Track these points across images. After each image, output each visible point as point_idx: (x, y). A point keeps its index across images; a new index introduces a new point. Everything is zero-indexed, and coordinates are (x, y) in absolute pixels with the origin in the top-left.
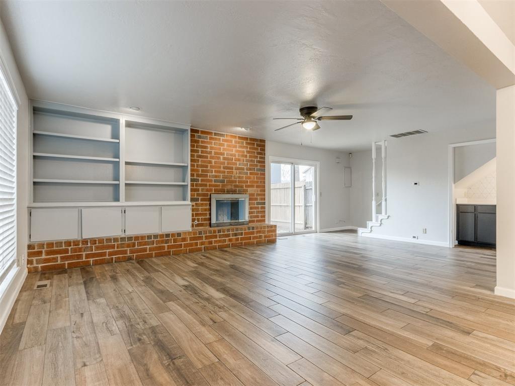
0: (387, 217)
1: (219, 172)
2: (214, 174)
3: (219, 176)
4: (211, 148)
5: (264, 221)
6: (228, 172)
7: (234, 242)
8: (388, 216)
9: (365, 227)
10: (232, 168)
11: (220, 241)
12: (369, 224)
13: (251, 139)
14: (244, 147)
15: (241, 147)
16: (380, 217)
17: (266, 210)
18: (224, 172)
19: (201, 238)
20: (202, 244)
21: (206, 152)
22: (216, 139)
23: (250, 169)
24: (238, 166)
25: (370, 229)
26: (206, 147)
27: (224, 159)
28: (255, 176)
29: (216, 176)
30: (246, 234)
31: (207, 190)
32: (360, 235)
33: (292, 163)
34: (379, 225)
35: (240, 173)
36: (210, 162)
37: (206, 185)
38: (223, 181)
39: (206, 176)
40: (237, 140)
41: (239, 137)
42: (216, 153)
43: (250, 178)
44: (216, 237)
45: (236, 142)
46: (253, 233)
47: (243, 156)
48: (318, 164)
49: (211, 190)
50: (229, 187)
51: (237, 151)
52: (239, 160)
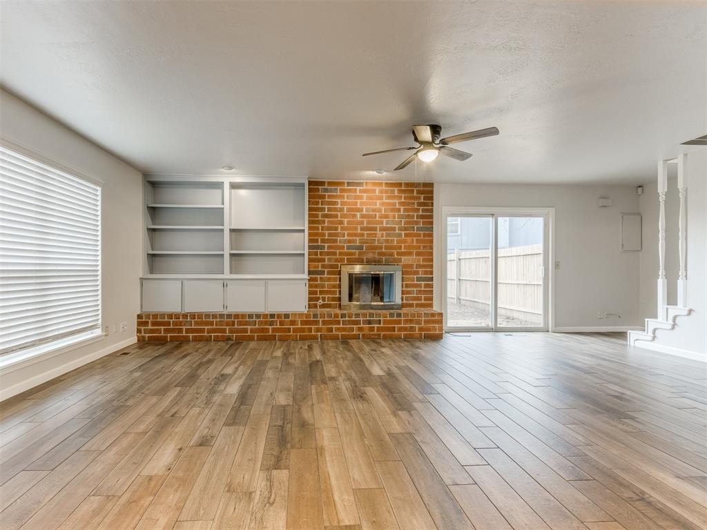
0: (686, 313)
1: (356, 235)
2: (346, 238)
3: (354, 241)
4: (343, 203)
5: (431, 306)
6: (368, 234)
7: (366, 332)
8: (690, 311)
9: (642, 327)
10: (375, 229)
11: (344, 329)
12: (651, 323)
13: (407, 185)
14: (395, 197)
15: (389, 197)
16: (673, 311)
17: (434, 289)
18: (363, 235)
19: (316, 322)
20: (318, 330)
21: (335, 210)
22: (349, 191)
23: (406, 229)
24: (384, 225)
25: (650, 334)
26: (335, 203)
27: (362, 216)
28: (415, 239)
29: (350, 241)
30: (385, 322)
31: (337, 260)
32: (632, 344)
33: (493, 215)
34: (670, 327)
35: (388, 235)
36: (341, 223)
37: (335, 254)
38: (360, 248)
39: (336, 241)
40: (384, 187)
41: (386, 183)
42: (349, 210)
43: (405, 242)
44: (338, 323)
45: (381, 192)
46: (399, 322)
47: (393, 210)
48: (552, 211)
49: (342, 260)
50: (370, 256)
51: (383, 204)
52: (386, 217)
